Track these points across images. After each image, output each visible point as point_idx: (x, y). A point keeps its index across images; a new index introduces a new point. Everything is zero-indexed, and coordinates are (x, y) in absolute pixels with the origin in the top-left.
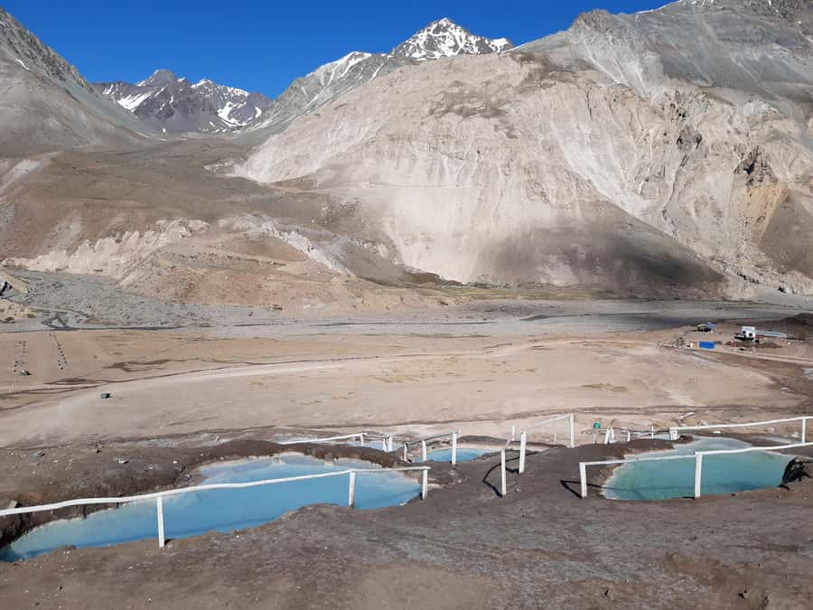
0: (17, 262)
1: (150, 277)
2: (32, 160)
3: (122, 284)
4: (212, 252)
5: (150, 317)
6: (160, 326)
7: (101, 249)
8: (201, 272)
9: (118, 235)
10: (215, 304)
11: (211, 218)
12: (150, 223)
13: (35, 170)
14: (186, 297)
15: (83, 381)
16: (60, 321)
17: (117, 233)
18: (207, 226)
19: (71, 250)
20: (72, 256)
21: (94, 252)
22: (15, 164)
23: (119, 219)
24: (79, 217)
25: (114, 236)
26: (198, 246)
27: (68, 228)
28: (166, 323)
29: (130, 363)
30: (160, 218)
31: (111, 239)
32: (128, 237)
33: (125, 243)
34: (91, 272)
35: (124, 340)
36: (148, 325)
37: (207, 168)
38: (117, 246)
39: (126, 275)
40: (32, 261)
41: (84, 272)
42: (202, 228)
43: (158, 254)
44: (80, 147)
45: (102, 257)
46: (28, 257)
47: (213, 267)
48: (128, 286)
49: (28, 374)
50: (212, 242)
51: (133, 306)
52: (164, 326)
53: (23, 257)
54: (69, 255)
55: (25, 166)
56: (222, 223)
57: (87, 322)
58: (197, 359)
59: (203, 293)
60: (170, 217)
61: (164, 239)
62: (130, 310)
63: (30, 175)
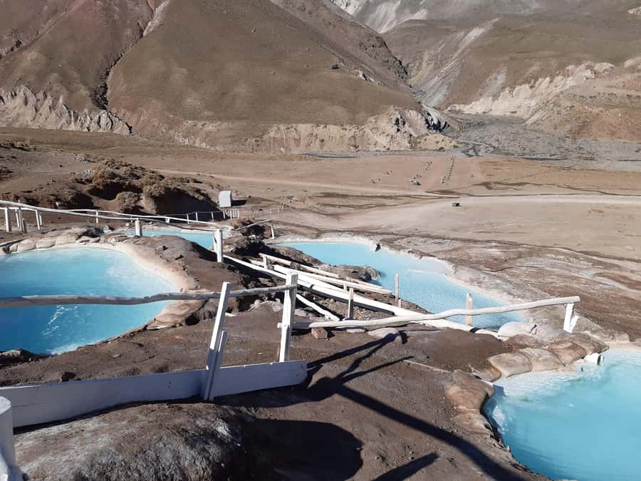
0: (458, 107)
1: (550, 116)
2: (480, 27)
3: (527, 122)
4: (610, 92)
5: (541, 149)
6: (549, 157)
7: (518, 94)
8: (596, 110)
9: (532, 82)
10: (605, 140)
11: (617, 60)
12: (561, 69)
13: (482, 35)
14: (579, 133)
15: (452, 193)
16: (475, 151)
17: (532, 80)
18: (612, 68)
19: (495, 97)
20: (496, 101)
21: (512, 97)
22: (469, 32)
23: (535, 68)
24: (505, 69)
25: (529, 83)
26: (600, 87)
27: (496, 79)
28: (554, 155)
29: (495, 183)
30: (569, 64)
31: (527, 85)
32: (540, 83)
33: (537, 88)
34: (508, 114)
35: (502, 165)
36: (539, 156)
37: (631, 12)
38: (530, 91)
39: (532, 115)
40: (468, 107)
41: (502, 114)
42: (605, 70)
43: (561, 96)
44: (523, 12)
45: (517, 102)
46: (465, 103)
47: (608, 106)
48: (532, 124)
49: (418, 184)
50: (614, 82)
51: (530, 141)
52: (552, 157)
53: (463, 103)
54: (494, 100)
55: (475, 33)
56: (629, 63)
57: (493, 152)
58: (554, 184)
59: (594, 129)
60: (578, 62)
61: (570, 82)
62: (526, 143)
63: (478, 39)
